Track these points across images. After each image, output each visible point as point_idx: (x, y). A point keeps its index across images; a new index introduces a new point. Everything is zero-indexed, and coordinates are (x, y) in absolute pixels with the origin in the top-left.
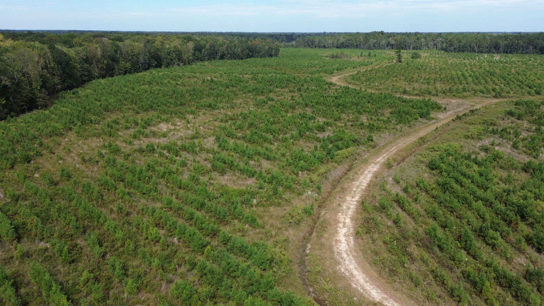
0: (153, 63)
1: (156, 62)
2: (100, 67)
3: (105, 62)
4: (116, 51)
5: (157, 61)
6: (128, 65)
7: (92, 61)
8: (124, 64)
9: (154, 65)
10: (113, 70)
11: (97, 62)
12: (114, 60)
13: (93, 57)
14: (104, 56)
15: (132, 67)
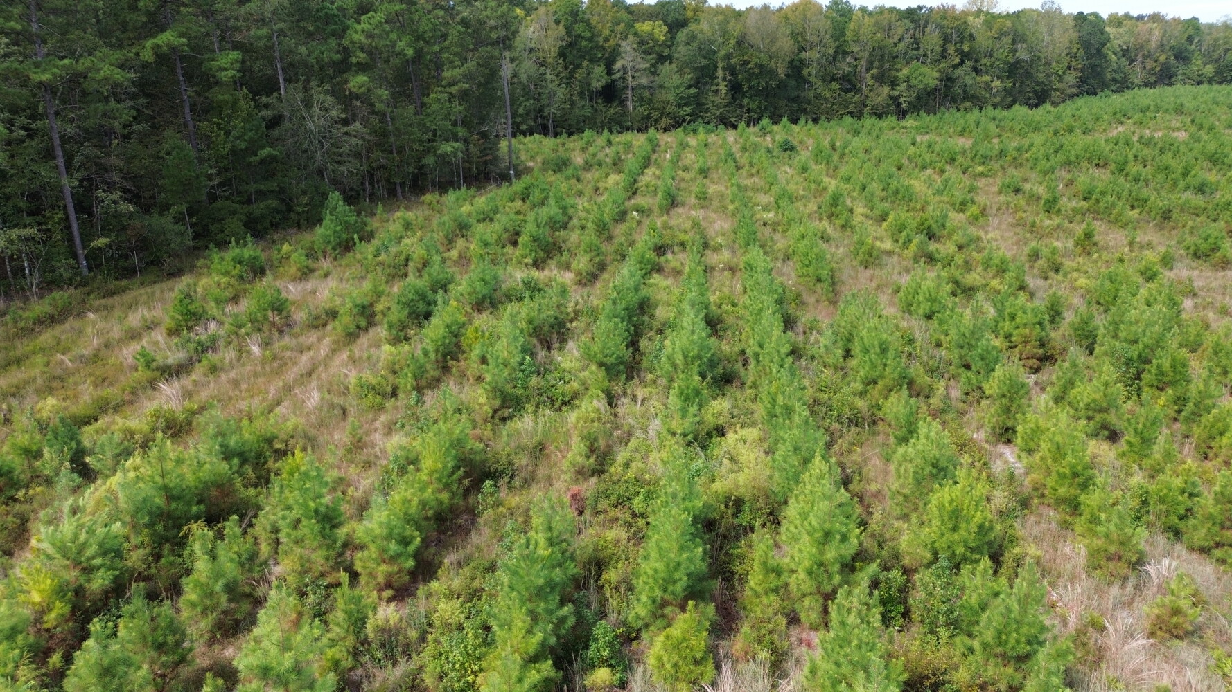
2: (1148, 67)
3: (1163, 58)
4: (1190, 39)
6: (1209, 70)
7: (1137, 55)
8: (1198, 65)
10: (1171, 77)
11: (1144, 57)
12: (1181, 56)
13: (1142, 46)
14: (1162, 45)
15: (1217, 73)
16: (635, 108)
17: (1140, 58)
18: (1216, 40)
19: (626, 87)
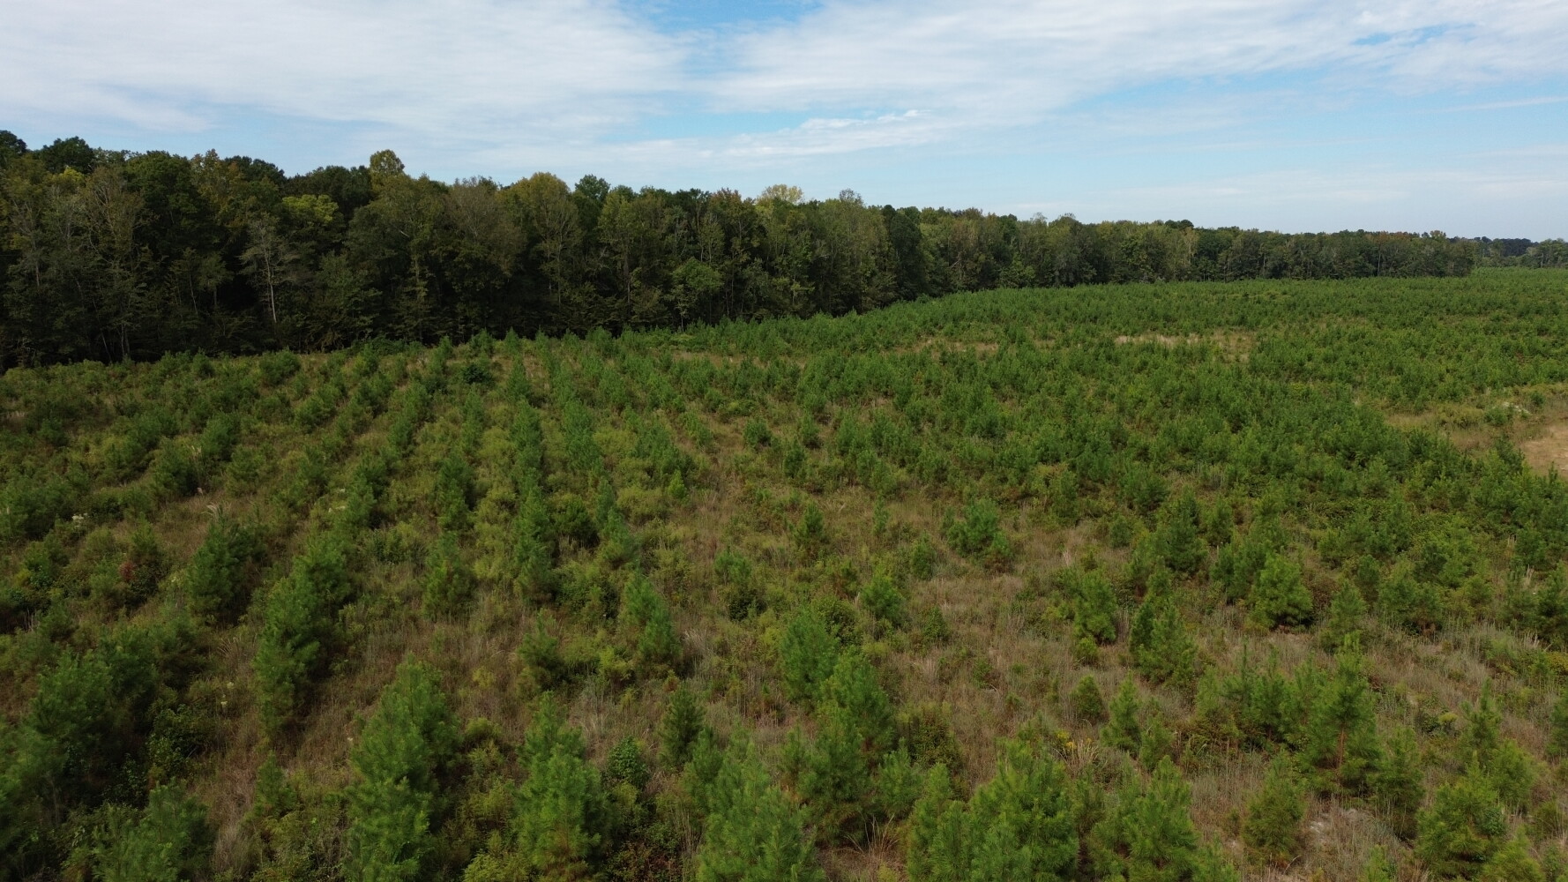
0: (1087, 273)
1: (1094, 271)
2: (969, 268)
3: (982, 258)
4: (1007, 237)
5: (1097, 267)
6: (1030, 271)
7: (956, 254)
8: (1018, 266)
9: (1089, 277)
10: (994, 279)
11: (964, 257)
12: (1001, 256)
13: (960, 244)
14: (981, 244)
15: (1038, 274)
16: (280, 318)
17: (959, 257)
18: (1032, 239)
19: (265, 288)
